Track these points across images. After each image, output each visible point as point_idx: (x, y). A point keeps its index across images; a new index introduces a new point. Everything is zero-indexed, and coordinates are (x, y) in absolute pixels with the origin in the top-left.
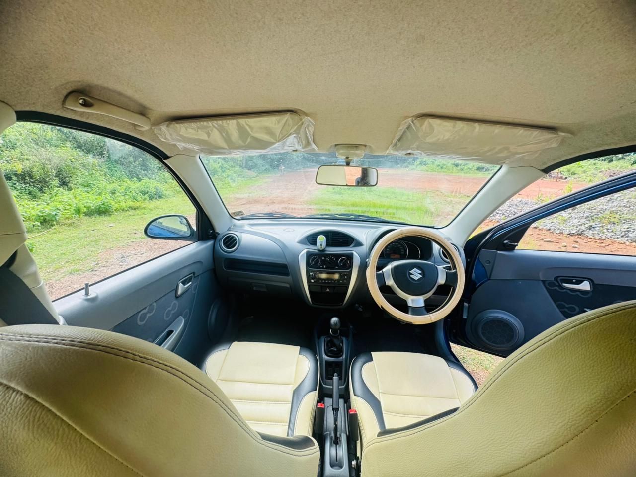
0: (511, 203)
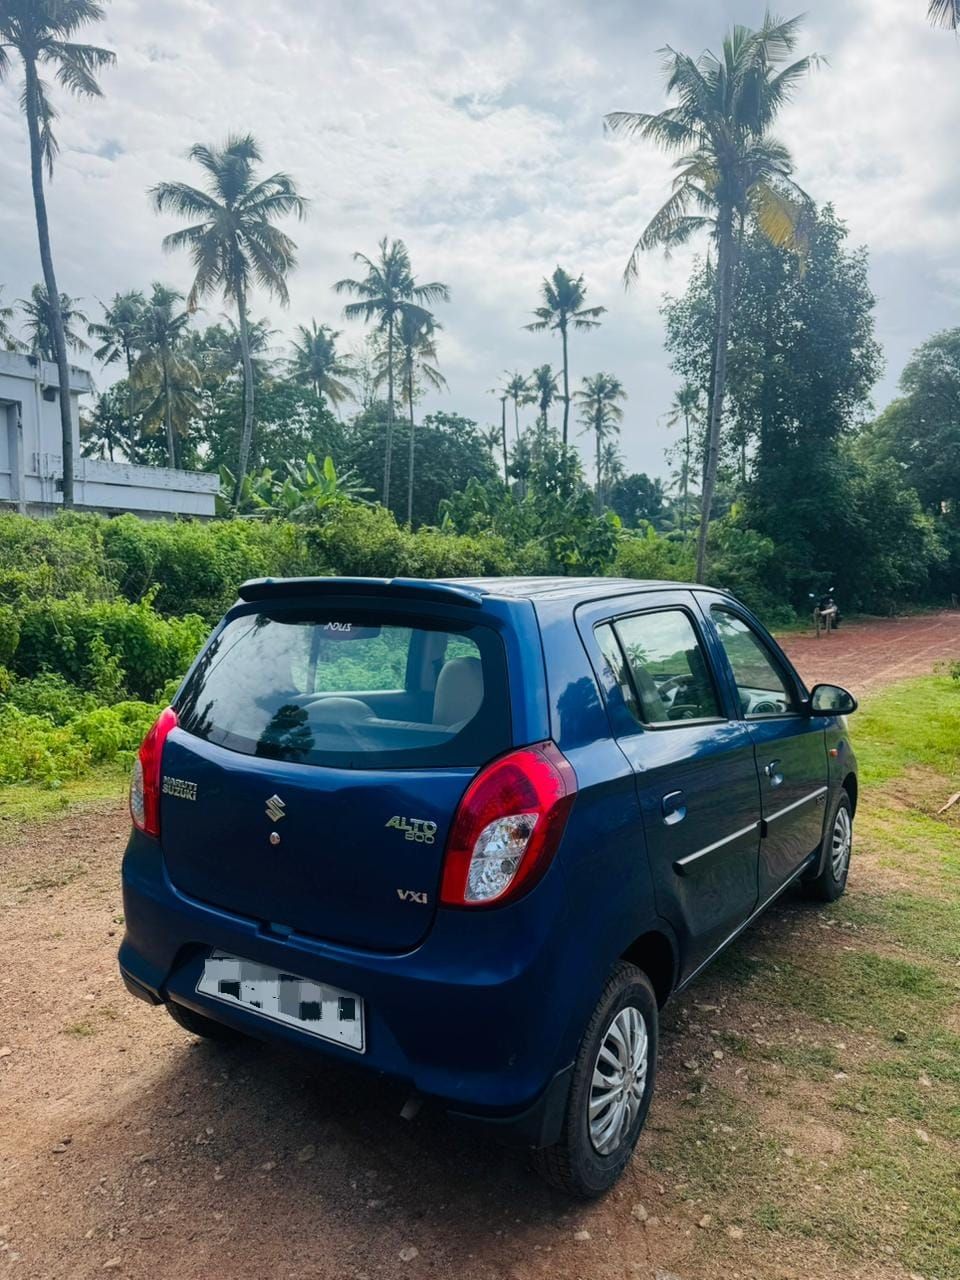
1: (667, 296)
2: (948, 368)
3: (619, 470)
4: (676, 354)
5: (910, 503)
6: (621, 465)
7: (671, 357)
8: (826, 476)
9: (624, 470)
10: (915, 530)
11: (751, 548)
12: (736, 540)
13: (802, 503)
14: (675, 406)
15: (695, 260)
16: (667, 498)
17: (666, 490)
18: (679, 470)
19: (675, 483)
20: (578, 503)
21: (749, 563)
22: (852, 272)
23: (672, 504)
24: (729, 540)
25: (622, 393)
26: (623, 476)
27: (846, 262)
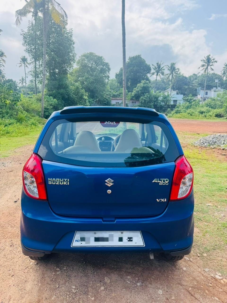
0: (214, 137)
1: (23, 30)
2: (86, 62)
3: (4, 77)
4: (26, 47)
5: (83, 92)
6: (4, 76)
7: (25, 48)
8: (66, 84)
9: (6, 77)
10: (85, 99)
11: (51, 101)
12: (47, 99)
13: (61, 91)
14: (21, 61)
15: (29, 22)
16: (19, 87)
17: (18, 84)
18: (21, 79)
19: (20, 83)
20: (8, 86)
21: (51, 105)
22: (69, 34)
23: (20, 88)
24: (46, 99)
25: (5, 56)
26: (6, 79)
27: (68, 31)
